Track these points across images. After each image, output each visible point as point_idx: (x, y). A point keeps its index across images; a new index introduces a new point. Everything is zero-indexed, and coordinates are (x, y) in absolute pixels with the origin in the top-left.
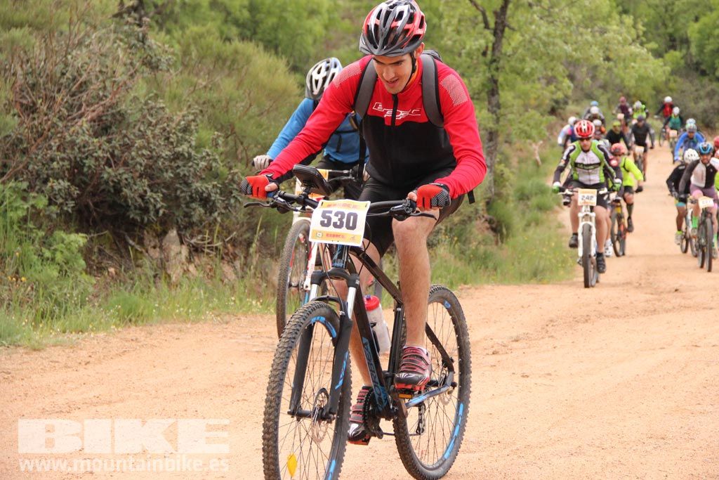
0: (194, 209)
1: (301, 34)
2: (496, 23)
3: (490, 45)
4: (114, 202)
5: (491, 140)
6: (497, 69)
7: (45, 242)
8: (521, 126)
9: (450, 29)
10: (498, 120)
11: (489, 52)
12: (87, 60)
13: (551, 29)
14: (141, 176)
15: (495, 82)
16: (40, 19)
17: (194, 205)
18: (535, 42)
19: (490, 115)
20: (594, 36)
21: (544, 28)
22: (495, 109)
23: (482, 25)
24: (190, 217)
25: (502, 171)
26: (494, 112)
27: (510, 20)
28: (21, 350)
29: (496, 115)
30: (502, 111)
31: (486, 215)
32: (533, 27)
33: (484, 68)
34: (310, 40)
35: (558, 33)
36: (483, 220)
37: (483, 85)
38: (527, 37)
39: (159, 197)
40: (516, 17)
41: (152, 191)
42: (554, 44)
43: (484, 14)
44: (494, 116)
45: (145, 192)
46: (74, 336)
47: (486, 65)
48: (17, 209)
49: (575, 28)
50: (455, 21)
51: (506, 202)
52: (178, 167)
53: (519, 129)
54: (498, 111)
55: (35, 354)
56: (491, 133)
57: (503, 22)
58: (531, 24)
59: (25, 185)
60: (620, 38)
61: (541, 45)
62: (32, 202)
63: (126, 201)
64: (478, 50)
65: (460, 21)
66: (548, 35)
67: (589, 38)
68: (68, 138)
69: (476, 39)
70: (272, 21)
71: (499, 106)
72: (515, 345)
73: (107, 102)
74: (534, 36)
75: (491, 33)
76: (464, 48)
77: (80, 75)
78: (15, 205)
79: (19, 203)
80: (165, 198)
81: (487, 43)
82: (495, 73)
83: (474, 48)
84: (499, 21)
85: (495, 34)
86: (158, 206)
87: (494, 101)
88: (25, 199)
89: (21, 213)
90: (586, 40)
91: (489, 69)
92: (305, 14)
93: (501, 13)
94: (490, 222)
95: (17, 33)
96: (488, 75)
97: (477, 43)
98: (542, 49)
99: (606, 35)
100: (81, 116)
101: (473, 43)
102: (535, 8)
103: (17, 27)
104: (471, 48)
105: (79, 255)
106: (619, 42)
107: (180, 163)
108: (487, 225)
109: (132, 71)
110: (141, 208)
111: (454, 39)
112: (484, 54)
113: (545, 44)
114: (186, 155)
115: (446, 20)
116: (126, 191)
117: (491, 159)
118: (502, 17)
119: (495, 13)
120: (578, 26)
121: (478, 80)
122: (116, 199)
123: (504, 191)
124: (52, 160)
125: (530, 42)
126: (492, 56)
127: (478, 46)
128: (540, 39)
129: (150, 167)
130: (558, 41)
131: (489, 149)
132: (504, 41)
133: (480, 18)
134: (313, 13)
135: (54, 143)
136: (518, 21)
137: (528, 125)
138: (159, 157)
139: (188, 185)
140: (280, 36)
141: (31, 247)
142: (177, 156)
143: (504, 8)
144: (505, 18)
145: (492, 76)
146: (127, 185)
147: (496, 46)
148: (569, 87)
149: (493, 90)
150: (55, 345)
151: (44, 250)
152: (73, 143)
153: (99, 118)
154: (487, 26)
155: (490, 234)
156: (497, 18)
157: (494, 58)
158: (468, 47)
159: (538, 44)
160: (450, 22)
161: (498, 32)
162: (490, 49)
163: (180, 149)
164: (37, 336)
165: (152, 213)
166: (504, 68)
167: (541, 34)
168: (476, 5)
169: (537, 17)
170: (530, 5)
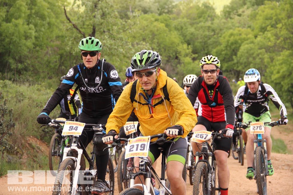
1: (21, 46)
9: (70, 42)
13: (113, 42)
43: (84, 35)
49: (124, 42)
50: (72, 39)
61: (108, 49)
65: (75, 39)
66: (111, 45)
70: (7, 40)
76: (74, 51)
83: (78, 51)
90: (129, 48)
92: (24, 38)
98: (109, 51)
99: (139, 46)
102: (106, 33)
104: (77, 51)
111: (71, 47)
113: (110, 49)
115: (67, 38)
128: (107, 46)
134: (27, 37)
140: (11, 47)
143: (94, 33)
159: (107, 49)
160: (69, 39)
167: (108, 44)
168: (80, 32)
169: (106, 37)
170: (104, 32)
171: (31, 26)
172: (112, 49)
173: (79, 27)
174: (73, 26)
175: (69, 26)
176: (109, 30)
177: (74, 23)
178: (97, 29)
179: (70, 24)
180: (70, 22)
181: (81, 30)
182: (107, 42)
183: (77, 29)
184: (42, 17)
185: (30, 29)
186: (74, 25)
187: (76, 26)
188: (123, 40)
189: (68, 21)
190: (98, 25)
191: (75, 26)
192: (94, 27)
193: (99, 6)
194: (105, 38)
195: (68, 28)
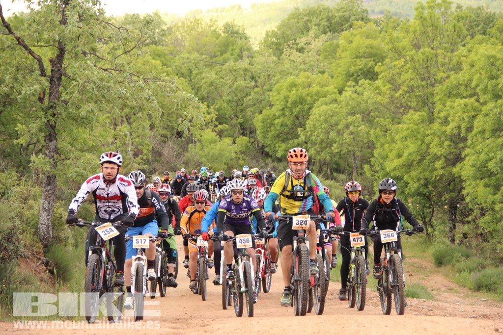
2: (52, 71)
3: (47, 91)
5: (49, 184)
6: (54, 115)
8: (77, 170)
10: (55, 165)
11: (46, 100)
15: (53, 127)
18: (89, 86)
19: (47, 159)
22: (52, 153)
23: (38, 72)
25: (61, 214)
27: (66, 68)
29: (54, 160)
30: (62, 156)
31: (42, 258)
33: (42, 113)
36: (40, 262)
37: (40, 130)
40: (70, 65)
42: (108, 88)
43: (40, 61)
44: (51, 161)
47: (42, 109)
50: (12, 69)
53: (76, 172)
54: (56, 156)
56: (48, 177)
57: (59, 70)
61: (95, 89)
64: (34, 95)
65: (17, 70)
66: (102, 80)
69: (32, 85)
71: (57, 150)
74: (89, 80)
75: (48, 80)
76: (20, 93)
81: (43, 89)
82: (51, 118)
83: (28, 93)
84: (56, 69)
85: (51, 81)
87: (52, 145)
91: (46, 113)
93: (58, 62)
94: (47, 264)
96: (45, 120)
97: (32, 88)
98: (96, 93)
101: (28, 89)
104: (26, 93)
108: (44, 267)
111: (11, 85)
112: (41, 100)
115: (3, 68)
117: (49, 203)
118: (59, 65)
119: (51, 61)
121: (36, 125)
126: (50, 103)
127: (33, 91)
128: (94, 82)
131: (47, 193)
132: (61, 89)
133: (37, 66)
136: (73, 69)
137: (85, 169)
143: (60, 57)
144: (61, 67)
145: (48, 121)
147: (53, 93)
149: (50, 135)
154: (43, 73)
155: (47, 276)
156: (53, 67)
157: (52, 104)
158: (23, 92)
159: (93, 88)
160: (7, 69)
161: (55, 80)
162: (47, 96)
166: (61, 114)
167: (93, 79)
168: (31, 52)
169: (90, 64)
170: (84, 53)
172: (103, 88)
173: (29, 44)
174: (16, 42)
175: (8, 40)
176: (94, 50)
177: (18, 36)
178: (68, 48)
179: (11, 37)
180: (11, 32)
181: (33, 48)
182: (92, 73)
183: (26, 48)
186: (18, 39)
187: (23, 41)
189: (7, 31)
190: (71, 39)
191: (20, 41)
192: (60, 43)
194: (88, 66)
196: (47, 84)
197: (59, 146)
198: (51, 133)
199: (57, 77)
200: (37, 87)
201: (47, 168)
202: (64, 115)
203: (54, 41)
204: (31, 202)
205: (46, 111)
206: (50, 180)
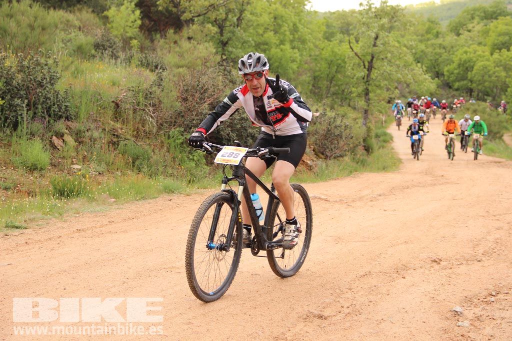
0: (249, 140)
2: (369, 66)
3: (366, 75)
4: (217, 137)
6: (369, 85)
7: (190, 153)
9: (349, 68)
10: (368, 106)
11: (366, 78)
12: (207, 80)
13: (391, 68)
14: (228, 126)
15: (368, 90)
16: (189, 64)
17: (248, 138)
18: (385, 73)
19: (365, 103)
20: (408, 72)
21: (388, 68)
23: (363, 67)
24: (247, 143)
25: (370, 126)
26: (367, 102)
27: (374, 65)
28: (182, 195)
30: (371, 101)
31: (363, 144)
32: (384, 68)
33: (364, 84)
34: (291, 72)
35: (394, 70)
36: (362, 146)
37: (363, 91)
38: (382, 72)
39: (235, 135)
40: (377, 64)
41: (232, 133)
42: (393, 74)
43: (364, 62)
44: (367, 104)
45: (230, 133)
46: (202, 190)
47: (364, 82)
48: (179, 139)
50: (352, 65)
51: (371, 139)
52: (242, 123)
54: (369, 102)
55: (188, 197)
57: (371, 66)
58: (383, 66)
59: (183, 129)
60: (420, 73)
62: (185, 136)
63: (222, 137)
64: (361, 77)
65: (354, 65)
66: (390, 71)
67: (407, 72)
68: (200, 111)
69: (361, 72)
71: (369, 99)
72: (379, 197)
73: (215, 97)
74: (385, 71)
75: (366, 70)
76: (355, 76)
77: (205, 86)
78: (179, 137)
79: (180, 137)
80: (237, 136)
81: (365, 74)
82: (367, 86)
85: (368, 70)
86: (234, 139)
87: (367, 97)
88: (182, 135)
89: (181, 141)
90: (406, 73)
92: (290, 61)
93: (371, 62)
94: (365, 146)
95: (181, 70)
96: (365, 87)
98: (388, 76)
99: (414, 71)
100: (204, 103)
101: (359, 74)
102: (385, 60)
103: (181, 67)
105: (203, 158)
106: (419, 74)
107: (243, 121)
108: (363, 148)
109: (225, 84)
110: (228, 140)
112: (364, 78)
113: (389, 74)
114: (246, 118)
115: (348, 65)
116: (222, 133)
118: (371, 64)
119: (368, 62)
120: (402, 68)
121: (361, 89)
122: (218, 136)
123: (370, 134)
124: (194, 120)
125: (383, 74)
126: (367, 79)
127: (361, 75)
128: (387, 72)
129: (232, 123)
130: (394, 73)
132: (372, 73)
133: (362, 64)
134: (293, 61)
135: (194, 113)
136: (378, 65)
137: (381, 108)
138: (235, 119)
139: (246, 130)
141: (185, 155)
142: (242, 119)
143: (372, 60)
145: (367, 88)
146: (222, 130)
147: (368, 75)
148: (398, 93)
150: (195, 194)
151: (190, 155)
152: (201, 113)
153: (212, 104)
154: (365, 68)
155: (365, 152)
156: (369, 64)
158: (357, 76)
159: (386, 75)
161: (370, 70)
162: (366, 76)
163: (243, 116)
164: (188, 190)
165: (232, 141)
166: (371, 84)
167: (387, 70)
168: (360, 59)
169: (386, 64)
170: (383, 59)
171: (296, 51)
173: (360, 55)
174: (354, 54)
175: (352, 54)
176: (386, 58)
177: (356, 52)
178: (376, 57)
179: (353, 52)
180: (353, 51)
181: (361, 57)
183: (359, 57)
184: (303, 42)
185: (295, 53)
188: (400, 67)
189: (351, 50)
190: (377, 53)
191: (356, 54)
192: (372, 55)
193: (380, 37)
195: (350, 56)
196: (367, 72)
197: (370, 97)
198: (367, 92)
199: (370, 68)
200: (363, 73)
201: (366, 107)
202: (373, 84)
203: (370, 53)
204: (357, 120)
205: (365, 83)
206: (366, 112)
